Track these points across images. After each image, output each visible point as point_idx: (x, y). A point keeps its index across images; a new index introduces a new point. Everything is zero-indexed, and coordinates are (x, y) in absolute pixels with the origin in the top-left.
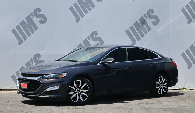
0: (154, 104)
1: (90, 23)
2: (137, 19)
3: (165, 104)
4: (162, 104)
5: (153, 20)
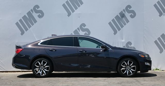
0: (133, 83)
1: (79, 17)
2: (117, 13)
3: (143, 82)
4: (140, 83)
5: (130, 14)
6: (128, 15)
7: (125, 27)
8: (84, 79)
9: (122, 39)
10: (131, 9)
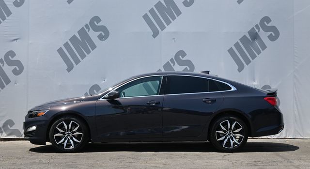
1: (174, 39)
2: (245, 31)
4: (292, 163)
5: (269, 33)
6: (264, 35)
7: (259, 57)
8: (185, 154)
9: (254, 80)
10: (270, 24)
